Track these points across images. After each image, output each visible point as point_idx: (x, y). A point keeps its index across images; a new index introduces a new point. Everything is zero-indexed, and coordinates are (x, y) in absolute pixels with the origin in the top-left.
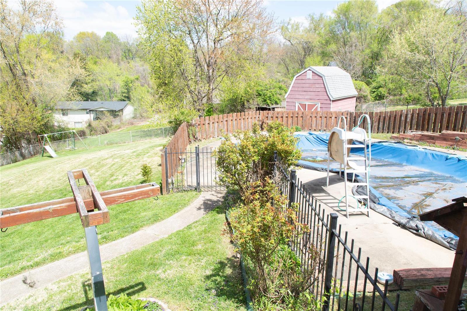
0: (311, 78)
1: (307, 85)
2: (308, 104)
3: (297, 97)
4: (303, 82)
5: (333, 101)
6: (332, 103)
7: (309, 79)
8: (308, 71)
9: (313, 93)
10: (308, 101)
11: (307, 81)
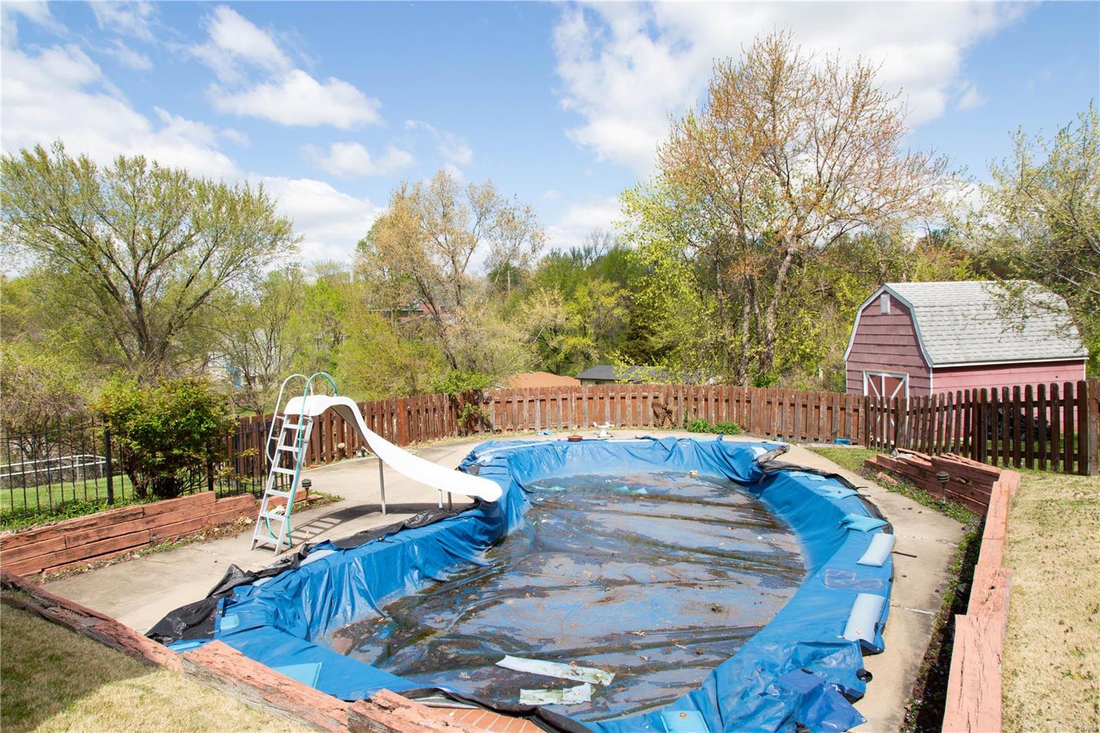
0: (889, 311)
1: (882, 330)
2: (886, 378)
3: (866, 358)
4: (875, 321)
5: (936, 371)
6: (932, 375)
7: (886, 314)
8: (882, 296)
9: (893, 350)
10: (885, 369)
11: (883, 320)
